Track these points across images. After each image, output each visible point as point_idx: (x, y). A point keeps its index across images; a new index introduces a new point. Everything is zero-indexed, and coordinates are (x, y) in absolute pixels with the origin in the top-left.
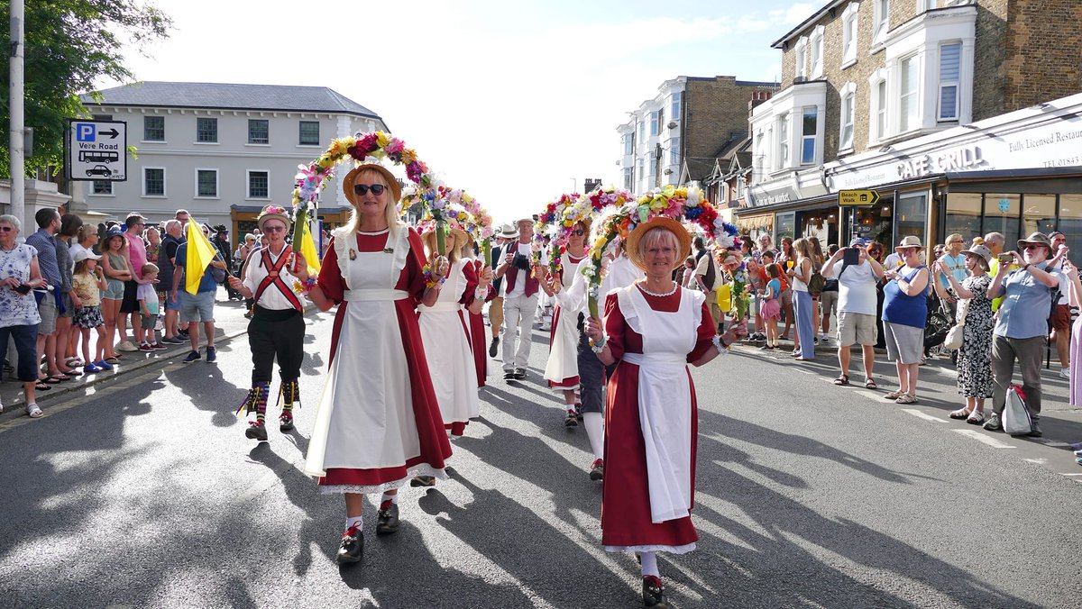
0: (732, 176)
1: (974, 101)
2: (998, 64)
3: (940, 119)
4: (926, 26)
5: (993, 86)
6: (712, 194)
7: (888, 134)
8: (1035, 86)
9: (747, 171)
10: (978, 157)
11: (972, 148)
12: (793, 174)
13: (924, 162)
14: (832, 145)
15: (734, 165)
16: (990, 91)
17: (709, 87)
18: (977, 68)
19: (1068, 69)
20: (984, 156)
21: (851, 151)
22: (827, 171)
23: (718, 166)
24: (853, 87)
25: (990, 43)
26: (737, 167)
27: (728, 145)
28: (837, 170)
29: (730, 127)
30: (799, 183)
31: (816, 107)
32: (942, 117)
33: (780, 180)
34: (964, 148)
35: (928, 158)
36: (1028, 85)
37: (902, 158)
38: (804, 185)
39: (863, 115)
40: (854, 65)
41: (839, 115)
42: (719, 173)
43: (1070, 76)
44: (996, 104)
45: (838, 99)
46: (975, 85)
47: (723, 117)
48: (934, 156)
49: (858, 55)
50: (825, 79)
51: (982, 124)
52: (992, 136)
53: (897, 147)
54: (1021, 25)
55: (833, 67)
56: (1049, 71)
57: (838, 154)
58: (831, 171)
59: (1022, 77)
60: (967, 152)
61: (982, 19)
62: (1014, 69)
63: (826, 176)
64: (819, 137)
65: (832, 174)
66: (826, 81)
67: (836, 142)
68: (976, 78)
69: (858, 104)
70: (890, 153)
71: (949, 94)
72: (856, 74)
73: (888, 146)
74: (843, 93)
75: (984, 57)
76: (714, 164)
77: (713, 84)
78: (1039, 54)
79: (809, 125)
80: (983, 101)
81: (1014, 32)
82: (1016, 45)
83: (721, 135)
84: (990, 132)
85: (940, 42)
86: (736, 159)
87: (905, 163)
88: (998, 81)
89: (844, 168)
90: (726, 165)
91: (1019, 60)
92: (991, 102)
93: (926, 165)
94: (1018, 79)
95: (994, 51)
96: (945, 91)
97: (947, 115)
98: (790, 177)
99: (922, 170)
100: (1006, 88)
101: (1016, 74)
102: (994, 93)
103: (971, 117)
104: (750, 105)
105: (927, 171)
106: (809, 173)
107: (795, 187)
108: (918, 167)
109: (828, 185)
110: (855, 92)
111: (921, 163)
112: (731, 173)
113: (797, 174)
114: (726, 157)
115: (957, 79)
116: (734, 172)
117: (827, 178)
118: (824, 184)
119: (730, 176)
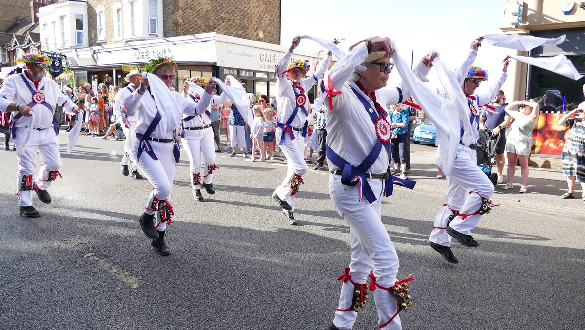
0: (27, 46)
1: (164, 27)
2: (173, 13)
3: (150, 33)
5: (171, 22)
6: (11, 56)
7: (129, 36)
8: (187, 25)
9: (38, 45)
10: (169, 53)
11: (167, 48)
12: (74, 50)
13: (146, 52)
14: (93, 37)
15: (28, 39)
18: (164, 13)
19: (197, 19)
20: (172, 54)
21: (105, 41)
22: (94, 51)
23: (15, 39)
24: (103, 9)
25: (169, 3)
26: (30, 41)
27: (15, 26)
28: (100, 51)
29: (16, 14)
30: (77, 56)
31: (82, 15)
33: (65, 52)
34: (163, 48)
35: (148, 50)
36: (185, 24)
37: (135, 49)
38: (80, 57)
39: (109, 24)
41: (96, 21)
42: (16, 43)
43: (199, 22)
44: (173, 30)
45: (95, 13)
46: (164, 20)
47: (10, 8)
48: (150, 50)
51: (170, 39)
52: (175, 44)
53: (133, 43)
56: (191, 19)
57: (97, 42)
58: (97, 51)
59: (182, 20)
60: (165, 50)
62: (179, 16)
63: (94, 53)
64: (85, 31)
65: (97, 53)
66: (87, 2)
67: (96, 35)
68: (164, 17)
69: (107, 18)
70: (129, 46)
71: (153, 22)
73: (127, 42)
74: (97, 10)
75: (167, 8)
76: (11, 38)
78: (188, 11)
79: (79, 25)
80: (167, 28)
82: (180, 6)
83: (10, 18)
84: (174, 43)
86: (29, 36)
87: (137, 51)
88: (173, 20)
89: (105, 50)
90: (21, 39)
91: (181, 12)
92: (171, 29)
93: (146, 54)
94: (181, 21)
95: (171, 6)
96: (152, 20)
97: (153, 32)
98: (72, 51)
99: (145, 56)
100: (176, 24)
101: (180, 18)
102: (172, 25)
103: (163, 35)
104: (32, 4)
105: (147, 57)
106: (83, 51)
107: (75, 57)
108: (143, 54)
109: (95, 58)
110: (104, 11)
111: (144, 53)
112: (26, 44)
113: (76, 50)
114: (20, 32)
115: (156, 16)
116: (28, 44)
117: (95, 55)
118: (93, 57)
119: (25, 46)
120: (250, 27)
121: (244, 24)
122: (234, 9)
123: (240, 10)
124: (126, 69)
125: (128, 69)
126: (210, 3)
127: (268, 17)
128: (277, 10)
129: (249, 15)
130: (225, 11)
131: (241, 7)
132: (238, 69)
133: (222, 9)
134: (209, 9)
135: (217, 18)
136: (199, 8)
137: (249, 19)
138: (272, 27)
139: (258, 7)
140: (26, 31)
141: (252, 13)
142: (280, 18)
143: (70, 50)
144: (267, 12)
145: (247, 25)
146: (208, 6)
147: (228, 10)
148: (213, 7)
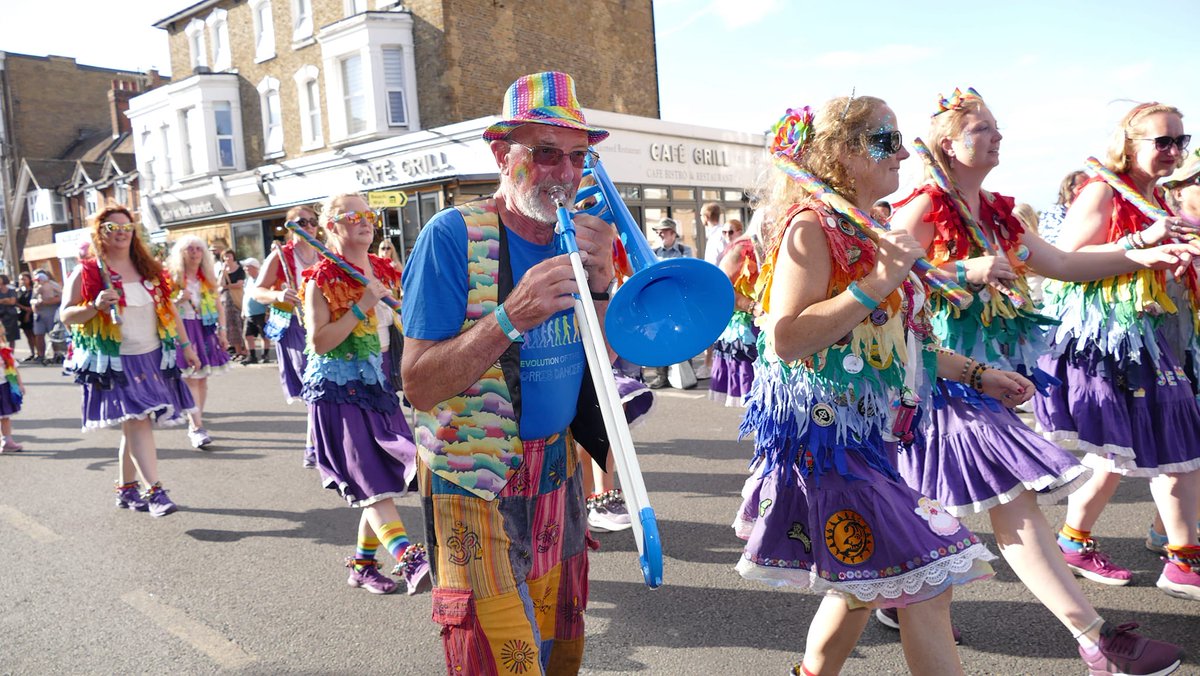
0: (109, 183)
1: (420, 108)
2: (440, 73)
3: (392, 124)
4: (368, 27)
5: (437, 94)
6: (74, 207)
7: (340, 133)
8: (471, 98)
9: (132, 178)
10: (444, 162)
11: (436, 152)
12: (216, 179)
13: (386, 167)
14: (256, 147)
15: (109, 167)
16: (435, 99)
17: (38, 69)
18: (419, 76)
19: (491, 84)
20: (449, 162)
21: (282, 154)
22: (264, 176)
23: (82, 170)
24: (275, 84)
25: (430, 53)
26: (114, 172)
27: (78, 145)
28: (277, 175)
29: (76, 122)
30: (226, 190)
31: (228, 103)
32: (393, 121)
33: (197, 186)
34: (429, 152)
35: (390, 162)
36: (467, 96)
37: (359, 162)
38: (232, 193)
39: (290, 115)
40: (272, 59)
41: (259, 113)
42: (83, 179)
44: (443, 112)
45: (256, 95)
46: (419, 92)
47: (64, 109)
48: (397, 161)
49: (277, 48)
50: (235, 71)
51: (445, 130)
52: (456, 141)
53: (347, 150)
54: (454, 38)
55: (244, 59)
56: (479, 85)
57: (265, 158)
58: (271, 176)
59: (461, 88)
60: (432, 157)
61: (418, 26)
62: (453, 79)
63: (264, 181)
64: (236, 137)
65: (271, 180)
66: (236, 74)
67: (261, 144)
68: (419, 85)
69: (284, 103)
70: (345, 157)
71: (396, 99)
72: (277, 70)
73: (341, 148)
74: (261, 88)
75: (425, 66)
76: (73, 167)
77: (46, 65)
78: (471, 67)
79: (222, 124)
80: (429, 109)
81: (450, 44)
82: (454, 57)
83: (65, 131)
84: (455, 138)
85: (382, 46)
86: (113, 162)
87: (363, 167)
88: (442, 90)
89: (288, 172)
90: (95, 170)
91: (457, 71)
92: (437, 110)
93: (388, 170)
94: (459, 90)
95: (434, 60)
96: (394, 96)
97: (398, 122)
98: (211, 183)
99: (384, 174)
100: (448, 97)
101: (455, 84)
102: (440, 101)
103: (419, 124)
104: (111, 95)
105: (389, 176)
106: (238, 178)
107: (220, 194)
108: (379, 172)
109: (267, 191)
110: (277, 89)
111: (383, 168)
112: (105, 179)
113: (221, 179)
114: (91, 156)
115: (401, 84)
116: (110, 178)
117: (265, 184)
118: (262, 189)
119: (104, 183)
120: (597, 94)
121: (586, 89)
122: (564, 56)
123: (575, 58)
124: (375, 202)
125: (379, 200)
126: (514, 45)
127: (633, 69)
128: (648, 54)
129: (595, 68)
130: (546, 62)
131: (577, 52)
133: (540, 57)
134: (513, 60)
136: (493, 58)
137: (596, 77)
138: (642, 92)
139: (612, 48)
140: (104, 152)
141: (600, 64)
142: (656, 70)
143: (206, 181)
144: (630, 59)
145: (592, 90)
146: (511, 54)
147: (552, 60)
148: (522, 55)
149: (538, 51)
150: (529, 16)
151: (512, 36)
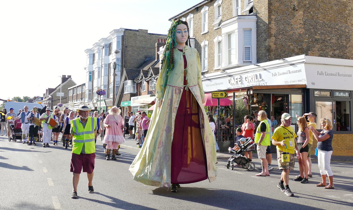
1: (257, 54)
2: (265, 40)
3: (244, 61)
4: (238, 22)
5: (264, 49)
6: (139, 87)
7: (224, 65)
8: (279, 50)
10: (260, 78)
11: (258, 74)
13: (239, 78)
15: (150, 73)
16: (263, 51)
17: (135, 34)
18: (258, 41)
19: (290, 44)
20: (263, 77)
21: (207, 71)
23: (142, 73)
24: (207, 43)
25: (262, 31)
26: (152, 75)
27: (145, 63)
29: (146, 54)
32: (245, 60)
34: (255, 73)
35: (241, 77)
36: (277, 49)
37: (230, 76)
39: (211, 55)
40: (207, 33)
42: (142, 77)
43: (291, 47)
44: (266, 56)
45: (200, 47)
46: (257, 48)
47: (142, 49)
48: (244, 76)
49: (208, 29)
50: (194, 38)
51: (262, 64)
52: (265, 70)
53: (228, 71)
54: (273, 25)
55: (197, 33)
56: (284, 44)
59: (274, 46)
60: (256, 75)
61: (259, 22)
62: (271, 42)
66: (194, 39)
68: (257, 44)
69: (209, 50)
70: (225, 74)
71: (248, 50)
72: (208, 37)
73: (224, 70)
74: (202, 45)
75: (260, 37)
76: (139, 73)
77: (137, 33)
78: (280, 37)
80: (260, 54)
81: (271, 28)
82: (272, 33)
83: (141, 57)
84: (265, 68)
85: (243, 29)
86: (151, 70)
87: (231, 78)
88: (266, 47)
89: (205, 79)
90: (146, 74)
91: (273, 39)
92: (264, 55)
93: (240, 80)
94: (273, 47)
95: (264, 34)
96: (246, 49)
97: (247, 61)
99: (238, 81)
100: (269, 50)
101: (272, 45)
102: (264, 51)
103: (256, 61)
104: (156, 44)
105: (240, 82)
108: (237, 80)
110: (207, 45)
111: (238, 79)
112: (149, 77)
114: (146, 68)
115: (250, 44)
116: (150, 77)
119: (148, 79)
120: (348, 46)
121: (341, 44)
122: (330, 29)
123: (336, 30)
125: (216, 95)
126: (303, 26)
129: (347, 34)
130: (319, 32)
131: (337, 27)
132: (332, 90)
133: (316, 31)
134: (302, 33)
135: (310, 40)
136: (291, 33)
137: (348, 38)
140: (149, 68)
141: (350, 32)
145: (345, 44)
146: (301, 30)
147: (322, 31)
148: (306, 30)
149: (315, 28)
150: (312, 13)
151: (302, 23)
